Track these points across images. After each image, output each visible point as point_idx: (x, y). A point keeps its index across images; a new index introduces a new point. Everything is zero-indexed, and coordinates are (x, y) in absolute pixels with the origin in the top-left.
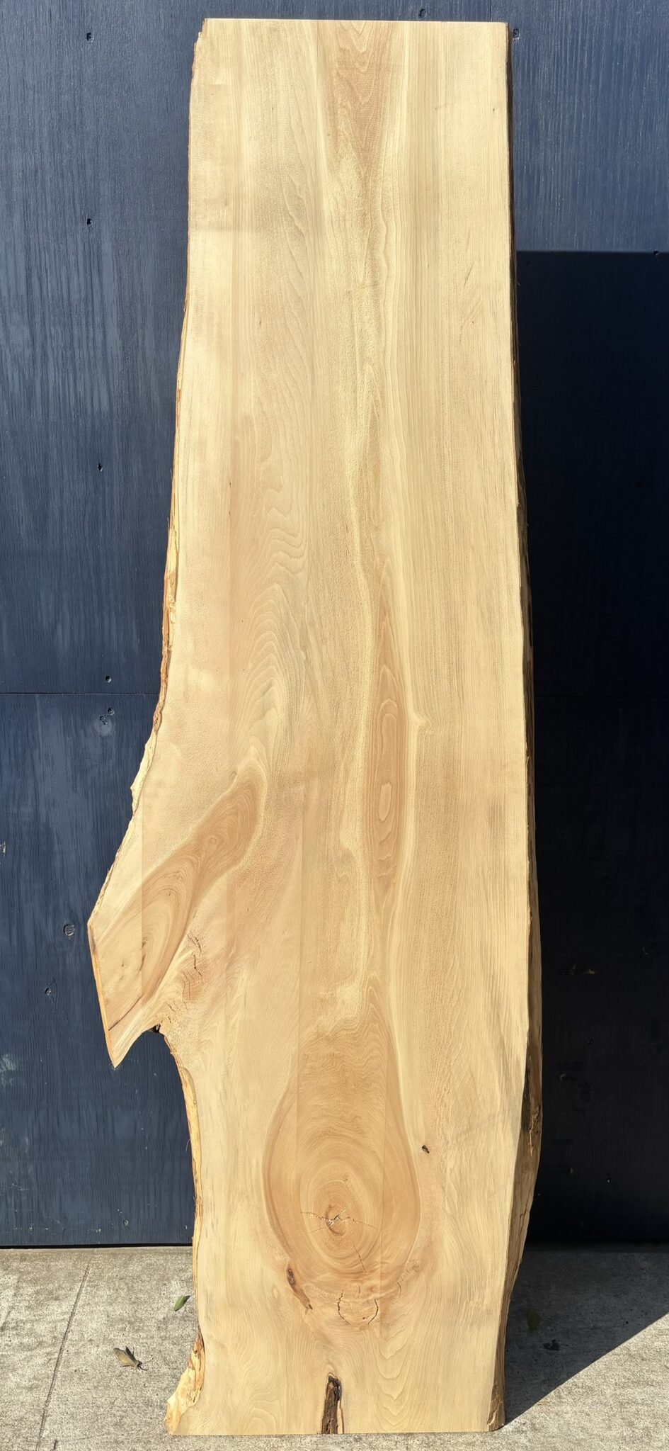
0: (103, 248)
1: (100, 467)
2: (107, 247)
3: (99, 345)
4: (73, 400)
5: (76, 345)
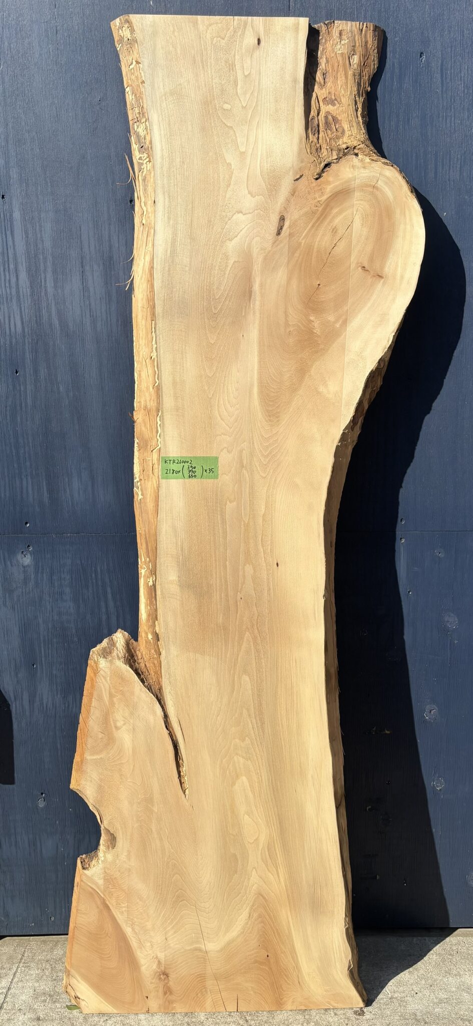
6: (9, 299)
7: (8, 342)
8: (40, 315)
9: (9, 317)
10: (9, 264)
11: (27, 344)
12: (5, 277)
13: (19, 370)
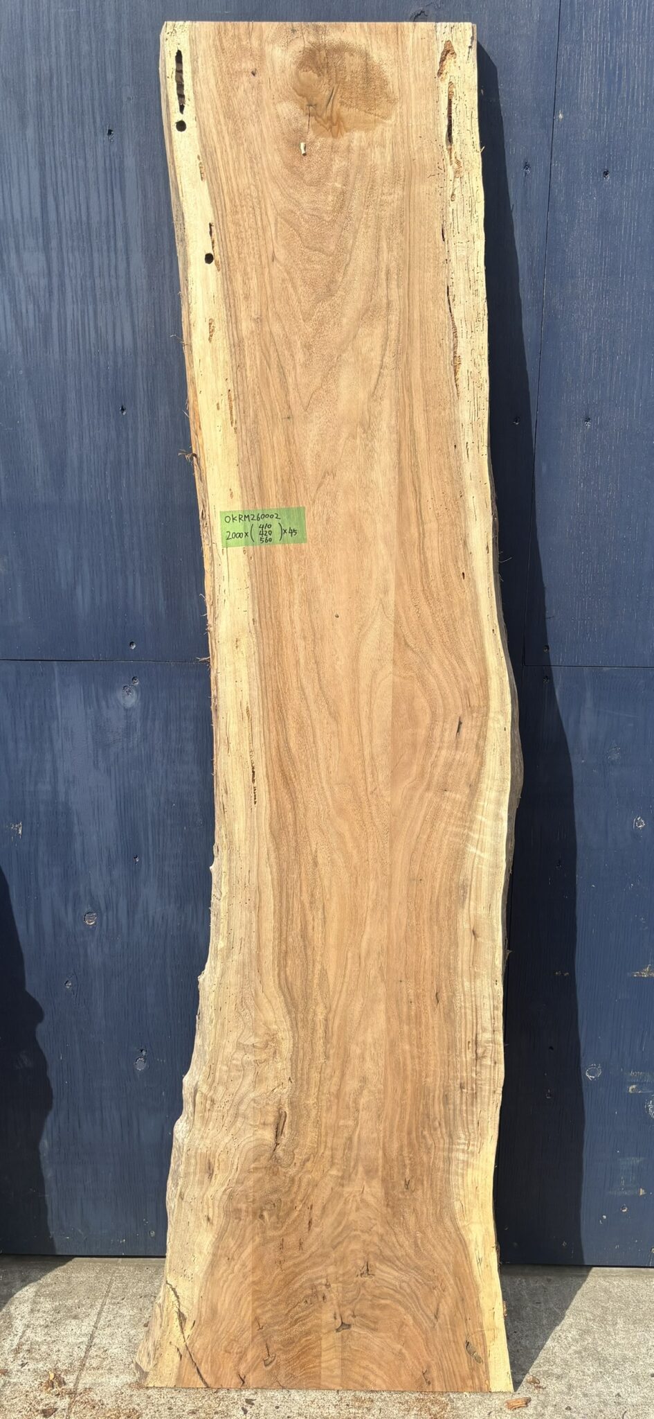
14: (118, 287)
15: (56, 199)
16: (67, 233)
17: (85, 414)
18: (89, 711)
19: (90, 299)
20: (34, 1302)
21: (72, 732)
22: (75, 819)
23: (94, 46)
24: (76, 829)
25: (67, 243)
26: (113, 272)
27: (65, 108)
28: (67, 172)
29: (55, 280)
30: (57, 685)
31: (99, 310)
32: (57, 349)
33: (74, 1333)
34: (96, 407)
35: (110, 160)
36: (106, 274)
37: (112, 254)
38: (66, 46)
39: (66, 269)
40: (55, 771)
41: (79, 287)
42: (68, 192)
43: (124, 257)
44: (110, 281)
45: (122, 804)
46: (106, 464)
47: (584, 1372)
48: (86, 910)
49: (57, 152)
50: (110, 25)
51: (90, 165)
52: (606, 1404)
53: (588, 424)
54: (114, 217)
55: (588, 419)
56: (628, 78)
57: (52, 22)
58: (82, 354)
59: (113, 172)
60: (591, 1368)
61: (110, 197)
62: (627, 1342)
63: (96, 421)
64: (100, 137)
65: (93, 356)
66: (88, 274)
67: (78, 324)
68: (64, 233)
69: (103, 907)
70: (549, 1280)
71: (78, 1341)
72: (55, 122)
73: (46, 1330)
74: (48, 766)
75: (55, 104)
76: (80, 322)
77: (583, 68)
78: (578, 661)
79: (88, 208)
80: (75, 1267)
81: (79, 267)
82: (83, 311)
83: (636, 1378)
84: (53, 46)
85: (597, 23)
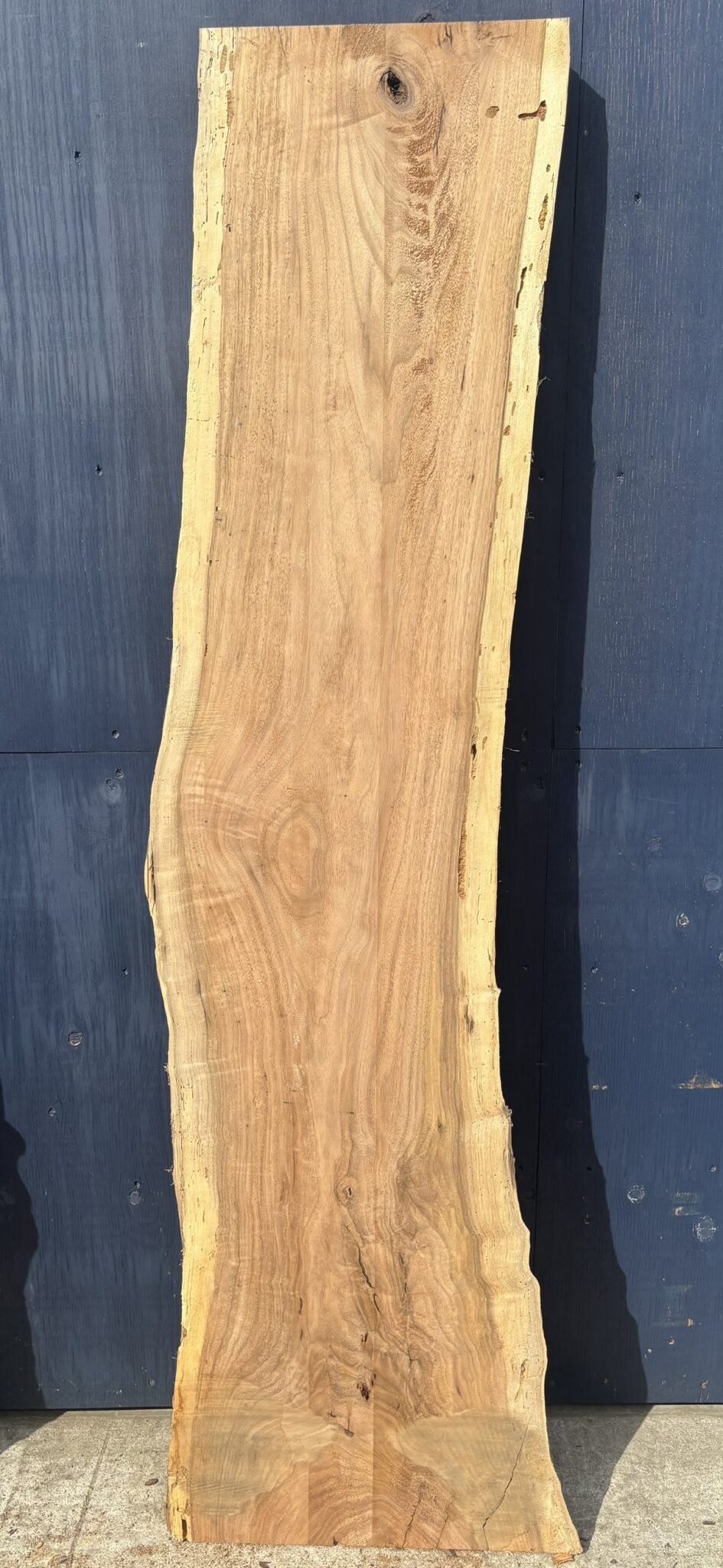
0: (96, 191)
1: (99, 470)
2: (101, 188)
3: (94, 314)
4: (63, 385)
5: (66, 317)
6: (86, 340)
7: (84, 417)
8: (140, 370)
9: (87, 374)
10: (86, 277)
11: (117, 421)
12: (80, 301)
13: (103, 466)
14: (90, 329)
15: (17, 232)
16: (30, 270)
17: (56, 475)
18: (68, 808)
19: (59, 345)
20: (23, 1462)
21: (49, 832)
22: (56, 931)
23: (57, 56)
24: (57, 940)
25: (31, 282)
26: (84, 315)
27: (26, 128)
28: (29, 200)
29: (19, 324)
30: (31, 781)
31: (69, 357)
32: (22, 402)
33: (69, 1494)
34: (68, 467)
35: (78, 187)
36: (76, 316)
37: (83, 294)
38: (25, 57)
39: (31, 311)
40: (32, 876)
41: (46, 332)
42: (31, 224)
43: (97, 297)
44: (81, 324)
45: (108, 911)
46: (81, 531)
47: (630, 1521)
48: (70, 1030)
49: (18, 178)
50: (74, 33)
51: (56, 193)
52: (654, 1556)
53: (621, 479)
54: (84, 251)
55: (621, 474)
56: (661, 87)
57: (9, 29)
58: (51, 407)
59: (82, 200)
60: (637, 1516)
61: (79, 228)
62: (676, 1486)
63: (69, 484)
64: (66, 161)
65: (64, 410)
66: (56, 317)
67: (46, 374)
68: (27, 271)
69: (89, 1026)
70: (590, 1421)
71: (73, 1504)
72: (15, 145)
73: (37, 1492)
74: (24, 871)
75: (14, 123)
76: (48, 372)
77: (610, 78)
78: (613, 743)
79: (54, 241)
80: (67, 1421)
81: (45, 309)
82: (51, 359)
83: (687, 1527)
84: (10, 57)
85: (625, 27)
